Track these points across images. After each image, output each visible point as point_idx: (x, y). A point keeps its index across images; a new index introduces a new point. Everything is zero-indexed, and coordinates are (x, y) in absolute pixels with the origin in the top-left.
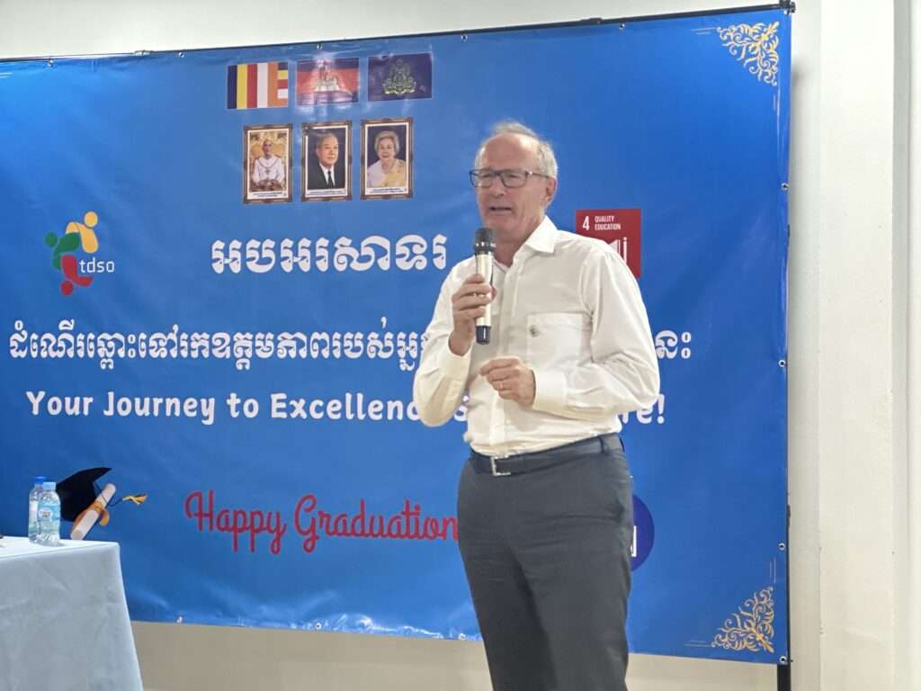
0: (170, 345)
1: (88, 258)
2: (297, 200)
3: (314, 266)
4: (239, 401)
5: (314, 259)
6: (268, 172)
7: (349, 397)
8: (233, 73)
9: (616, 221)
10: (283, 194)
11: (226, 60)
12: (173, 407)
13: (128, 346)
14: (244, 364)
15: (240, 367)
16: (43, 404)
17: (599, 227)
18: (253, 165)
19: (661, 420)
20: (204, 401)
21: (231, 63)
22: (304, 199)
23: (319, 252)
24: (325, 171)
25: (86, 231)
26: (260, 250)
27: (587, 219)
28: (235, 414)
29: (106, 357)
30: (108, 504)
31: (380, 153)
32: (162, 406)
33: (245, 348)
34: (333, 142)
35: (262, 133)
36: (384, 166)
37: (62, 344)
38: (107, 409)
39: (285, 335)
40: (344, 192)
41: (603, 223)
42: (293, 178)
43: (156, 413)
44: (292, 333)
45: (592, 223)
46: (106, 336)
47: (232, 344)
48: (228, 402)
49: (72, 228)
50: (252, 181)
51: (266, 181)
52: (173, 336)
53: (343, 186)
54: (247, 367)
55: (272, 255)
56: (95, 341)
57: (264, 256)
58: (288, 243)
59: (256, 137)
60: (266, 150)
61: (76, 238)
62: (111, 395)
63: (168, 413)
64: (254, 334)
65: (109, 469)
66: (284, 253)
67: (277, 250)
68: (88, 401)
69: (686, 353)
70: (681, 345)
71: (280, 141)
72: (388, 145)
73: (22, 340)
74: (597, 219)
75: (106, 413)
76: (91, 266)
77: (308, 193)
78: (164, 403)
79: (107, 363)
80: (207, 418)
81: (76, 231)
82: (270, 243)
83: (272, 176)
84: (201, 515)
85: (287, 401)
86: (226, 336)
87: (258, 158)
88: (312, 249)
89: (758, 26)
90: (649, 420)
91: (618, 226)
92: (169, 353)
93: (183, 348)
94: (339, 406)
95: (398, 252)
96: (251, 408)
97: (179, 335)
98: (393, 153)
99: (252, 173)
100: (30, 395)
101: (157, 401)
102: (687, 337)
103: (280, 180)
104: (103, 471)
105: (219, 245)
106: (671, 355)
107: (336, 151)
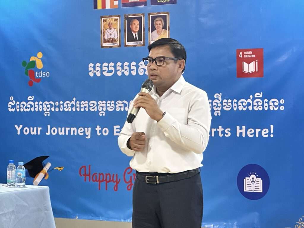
0: (72, 106)
1: (39, 71)
2: (123, 46)
3: (130, 73)
4: (100, 129)
5: (130, 70)
6: (111, 35)
9: (253, 54)
10: (117, 44)
12: (74, 131)
13: (56, 107)
15: (101, 115)
16: (22, 130)
17: (246, 56)
18: (104, 32)
19: (272, 136)
20: (86, 129)
22: (126, 46)
23: (132, 68)
24: (134, 34)
25: (38, 60)
26: (108, 67)
27: (241, 53)
28: (99, 134)
29: (47, 111)
30: (48, 171)
31: (156, 27)
32: (70, 131)
33: (103, 107)
34: (137, 22)
35: (108, 19)
36: (158, 32)
37: (29, 106)
38: (47, 132)
39: (119, 101)
40: (142, 43)
41: (248, 54)
42: (121, 37)
43: (67, 134)
44: (122, 101)
45: (243, 54)
46: (46, 102)
47: (97, 105)
48: (96, 129)
49: (32, 59)
50: (104, 39)
51: (110, 39)
52: (73, 103)
53: (142, 41)
54: (104, 115)
55: (113, 69)
56: (42, 105)
57: (110, 69)
58: (119, 64)
59: (105, 21)
60: (110, 26)
61: (34, 63)
62: (49, 126)
63: (72, 134)
64: (107, 101)
65: (48, 157)
66: (118, 68)
67: (115, 67)
68: (39, 129)
69: (282, 108)
70: (280, 105)
71: (115, 22)
72: (159, 23)
73: (13, 104)
74: (245, 53)
75: (47, 134)
76: (40, 74)
77: (127, 43)
78: (70, 129)
79: (47, 114)
80: (88, 136)
81: (34, 60)
82: (112, 64)
83: (112, 37)
84: (85, 175)
86: (95, 103)
87: (106, 29)
88: (129, 66)
90: (267, 136)
91: (254, 56)
92: (72, 109)
93: (78, 107)
96: (105, 131)
97: (76, 102)
98: (161, 27)
99: (104, 35)
100: (16, 126)
101: (68, 129)
102: (282, 101)
103: (116, 38)
104: (46, 157)
105: (91, 65)
106: (276, 109)
107: (138, 26)
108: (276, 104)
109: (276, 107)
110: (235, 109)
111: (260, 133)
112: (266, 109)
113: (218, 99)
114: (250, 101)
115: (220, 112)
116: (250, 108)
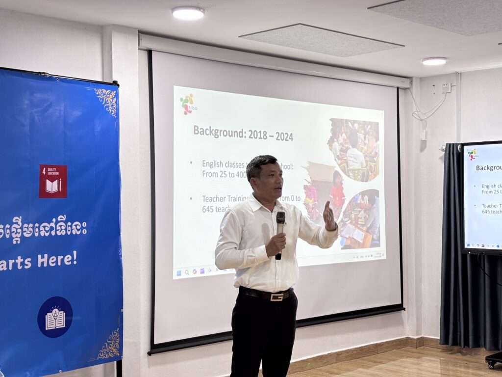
9: (57, 171)
17: (50, 173)
19: (75, 262)
27: (44, 169)
41: (51, 171)
45: (47, 171)
69: (85, 232)
70: (82, 228)
74: (49, 169)
89: (109, 91)
90: (70, 263)
91: (58, 173)
102: (85, 224)
106: (78, 233)
108: (78, 227)
109: (78, 230)
110: (37, 235)
111: (62, 260)
112: (69, 233)
113: (17, 223)
114: (53, 225)
115: (19, 239)
116: (53, 233)
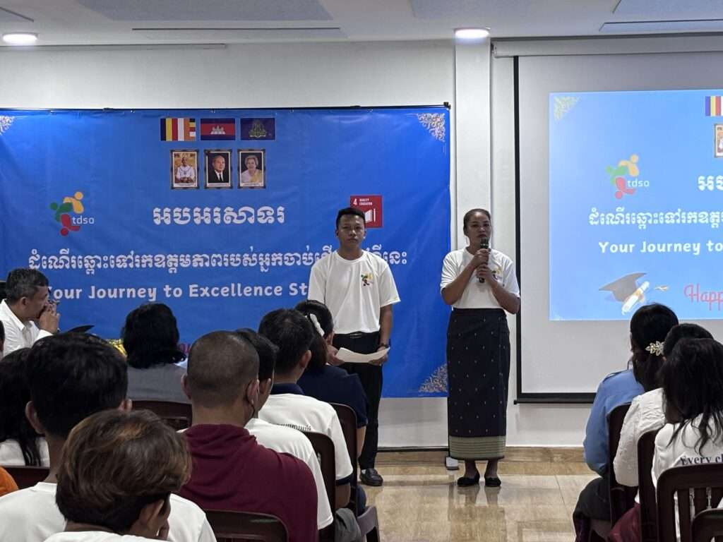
0: (129, 260)
1: (77, 216)
2: (202, 187)
3: (212, 221)
4: (170, 289)
5: (212, 218)
6: (185, 173)
7: (233, 285)
8: (163, 123)
9: (370, 201)
11: (160, 116)
12: (131, 293)
13: (103, 262)
14: (173, 270)
15: (171, 272)
18: (176, 170)
20: (150, 290)
21: (162, 117)
22: (206, 188)
23: (215, 214)
24: (218, 174)
25: (76, 202)
26: (181, 213)
27: (356, 200)
28: (169, 296)
29: (89, 268)
31: (248, 166)
32: (125, 293)
33: (173, 262)
34: (222, 160)
36: (250, 173)
37: (62, 261)
38: (91, 295)
39: (197, 255)
43: (121, 296)
44: (201, 254)
45: (358, 202)
47: (166, 260)
48: (164, 289)
49: (67, 200)
50: (176, 178)
51: (184, 178)
53: (228, 182)
54: (175, 272)
55: (188, 215)
56: (83, 260)
57: (184, 216)
58: (197, 209)
60: (184, 163)
61: (70, 206)
62: (93, 288)
63: (128, 296)
64: (179, 255)
65: (93, 326)
66: (195, 215)
67: (191, 213)
68: (78, 291)
69: (405, 262)
70: (402, 258)
71: (191, 158)
72: (252, 162)
73: (37, 260)
74: (361, 200)
75: (90, 297)
78: (126, 291)
80: (152, 298)
81: (69, 201)
82: (187, 209)
83: (188, 176)
85: (198, 288)
87: (179, 166)
88: (211, 213)
91: (371, 204)
92: (128, 265)
93: (137, 262)
94: (228, 290)
95: (258, 215)
96: (178, 292)
97: (134, 256)
98: (255, 166)
99: (176, 174)
101: (121, 291)
102: (405, 254)
103: (193, 177)
105: (157, 210)
106: (397, 263)
107: (224, 165)
108: (397, 257)
109: (397, 260)
